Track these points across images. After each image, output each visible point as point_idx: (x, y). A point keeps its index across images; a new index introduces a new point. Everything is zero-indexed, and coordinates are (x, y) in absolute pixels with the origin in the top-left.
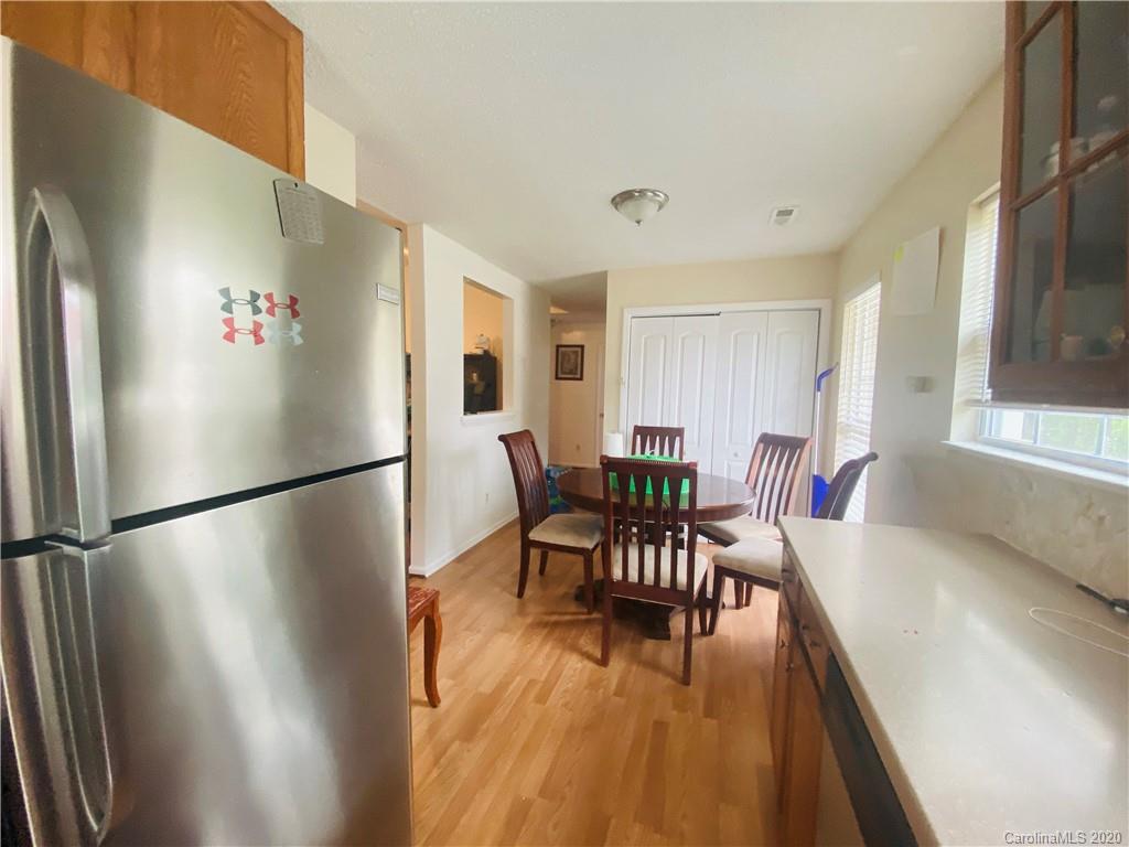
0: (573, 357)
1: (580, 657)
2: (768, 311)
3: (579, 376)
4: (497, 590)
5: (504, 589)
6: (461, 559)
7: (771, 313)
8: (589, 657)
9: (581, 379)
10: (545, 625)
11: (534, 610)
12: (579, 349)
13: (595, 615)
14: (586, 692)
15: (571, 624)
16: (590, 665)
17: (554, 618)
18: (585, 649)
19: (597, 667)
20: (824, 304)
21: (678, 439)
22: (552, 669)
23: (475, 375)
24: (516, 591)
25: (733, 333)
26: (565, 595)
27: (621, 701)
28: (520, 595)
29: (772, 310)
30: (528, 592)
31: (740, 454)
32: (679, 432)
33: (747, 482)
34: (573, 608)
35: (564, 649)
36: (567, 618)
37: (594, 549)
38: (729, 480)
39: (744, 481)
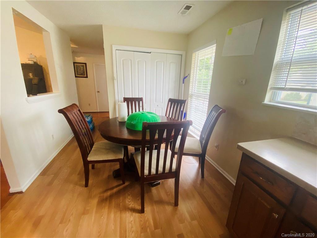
0: (82, 68)
1: (130, 213)
2: (167, 53)
3: (86, 76)
4: (72, 186)
5: (76, 184)
6: (44, 173)
7: (167, 54)
8: (134, 210)
9: (87, 77)
10: (106, 199)
11: (97, 191)
12: (84, 65)
13: (127, 184)
14: (142, 234)
15: (118, 193)
16: (137, 215)
17: (109, 193)
18: (130, 206)
19: (139, 215)
20: (183, 53)
21: (141, 102)
22: (120, 228)
23: (30, 74)
24: (84, 183)
25: (156, 61)
26: (109, 176)
27: (158, 231)
28: (86, 185)
29: (168, 53)
30: (90, 182)
31: (159, 105)
32: (141, 99)
33: (166, 116)
34: (115, 184)
35: (121, 211)
36: (115, 190)
37: (124, 158)
38: (162, 116)
39: (165, 115)
